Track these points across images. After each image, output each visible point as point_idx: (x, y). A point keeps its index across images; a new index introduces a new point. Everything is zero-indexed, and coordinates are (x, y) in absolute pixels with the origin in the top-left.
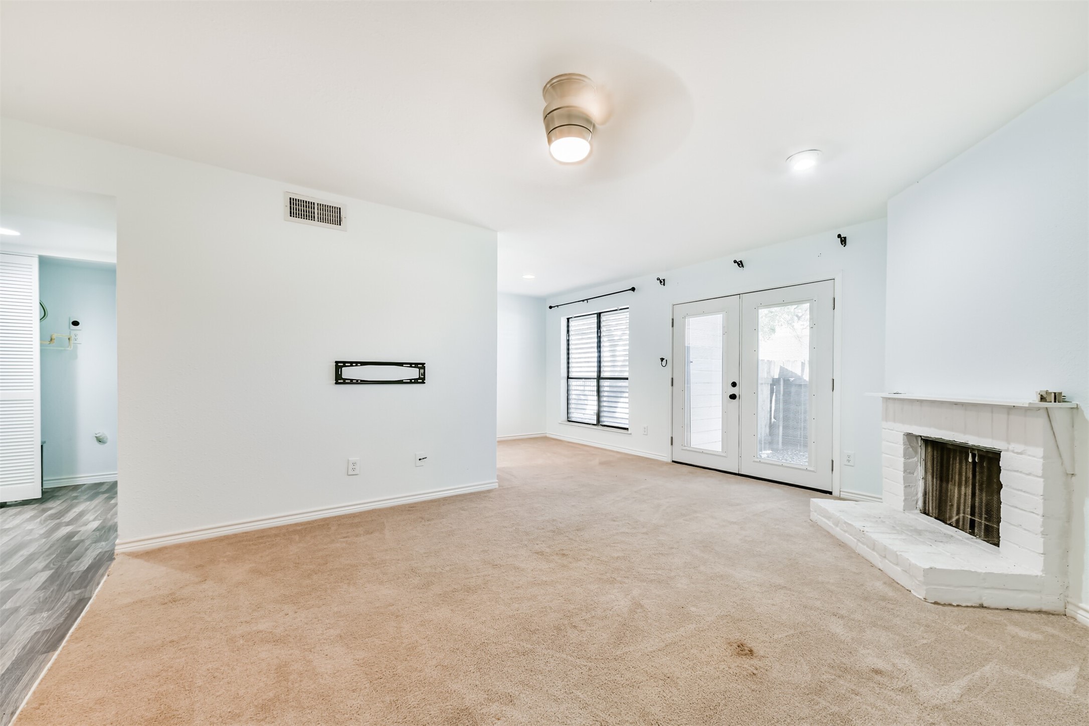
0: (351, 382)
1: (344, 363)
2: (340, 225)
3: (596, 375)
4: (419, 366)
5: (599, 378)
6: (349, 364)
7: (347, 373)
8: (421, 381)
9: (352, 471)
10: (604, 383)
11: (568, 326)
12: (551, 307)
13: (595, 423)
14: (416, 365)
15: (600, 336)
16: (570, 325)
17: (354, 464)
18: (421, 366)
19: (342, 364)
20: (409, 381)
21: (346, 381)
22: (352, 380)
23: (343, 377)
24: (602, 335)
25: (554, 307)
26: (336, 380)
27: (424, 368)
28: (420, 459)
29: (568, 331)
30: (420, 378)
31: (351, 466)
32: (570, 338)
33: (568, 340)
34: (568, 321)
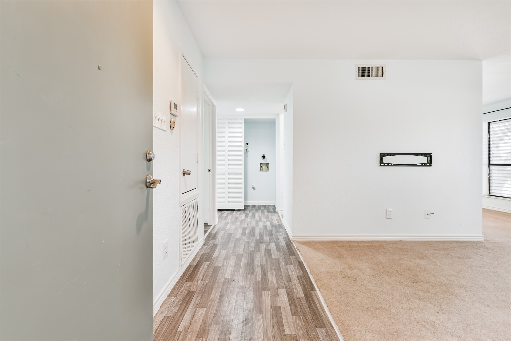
0: (388, 165)
1: (384, 154)
2: (383, 76)
4: (427, 155)
6: (387, 155)
7: (386, 160)
8: (429, 165)
9: (388, 216)
11: (489, 128)
14: (425, 155)
16: (491, 127)
17: (390, 212)
18: (428, 155)
19: (383, 155)
20: (421, 165)
21: (385, 164)
22: (388, 164)
23: (384, 162)
26: (380, 164)
27: (431, 157)
28: (428, 214)
29: (489, 132)
30: (427, 163)
31: (388, 214)
32: (491, 137)
33: (489, 138)
34: (489, 125)
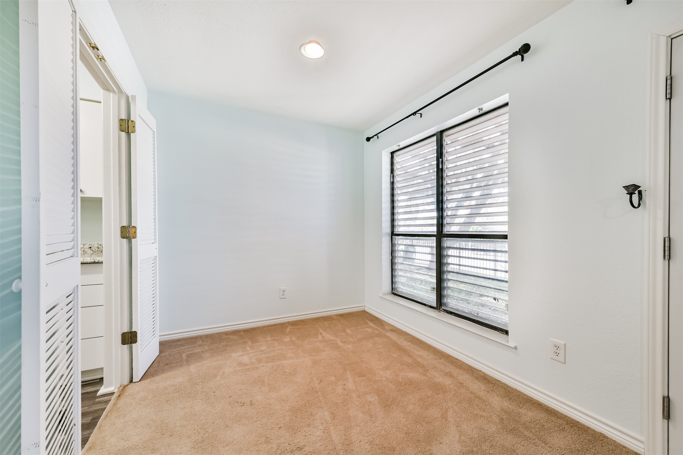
3: (436, 230)
5: (440, 235)
10: (447, 242)
11: (392, 164)
12: (368, 139)
13: (434, 305)
15: (442, 169)
16: (395, 162)
24: (445, 167)
25: (373, 137)
29: (392, 171)
32: (395, 180)
33: (392, 183)
34: (392, 157)
